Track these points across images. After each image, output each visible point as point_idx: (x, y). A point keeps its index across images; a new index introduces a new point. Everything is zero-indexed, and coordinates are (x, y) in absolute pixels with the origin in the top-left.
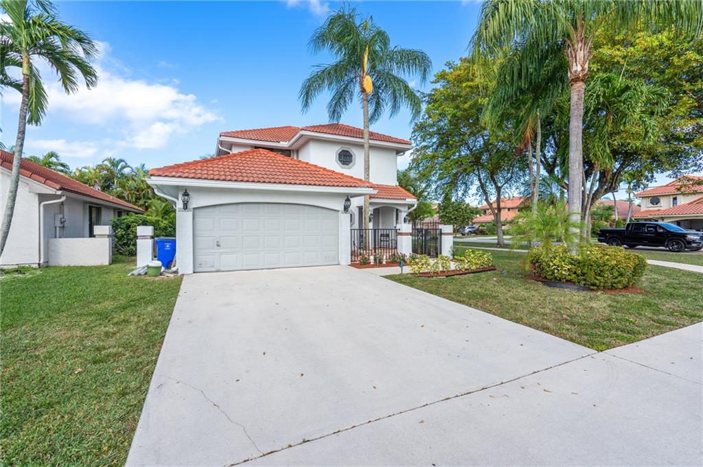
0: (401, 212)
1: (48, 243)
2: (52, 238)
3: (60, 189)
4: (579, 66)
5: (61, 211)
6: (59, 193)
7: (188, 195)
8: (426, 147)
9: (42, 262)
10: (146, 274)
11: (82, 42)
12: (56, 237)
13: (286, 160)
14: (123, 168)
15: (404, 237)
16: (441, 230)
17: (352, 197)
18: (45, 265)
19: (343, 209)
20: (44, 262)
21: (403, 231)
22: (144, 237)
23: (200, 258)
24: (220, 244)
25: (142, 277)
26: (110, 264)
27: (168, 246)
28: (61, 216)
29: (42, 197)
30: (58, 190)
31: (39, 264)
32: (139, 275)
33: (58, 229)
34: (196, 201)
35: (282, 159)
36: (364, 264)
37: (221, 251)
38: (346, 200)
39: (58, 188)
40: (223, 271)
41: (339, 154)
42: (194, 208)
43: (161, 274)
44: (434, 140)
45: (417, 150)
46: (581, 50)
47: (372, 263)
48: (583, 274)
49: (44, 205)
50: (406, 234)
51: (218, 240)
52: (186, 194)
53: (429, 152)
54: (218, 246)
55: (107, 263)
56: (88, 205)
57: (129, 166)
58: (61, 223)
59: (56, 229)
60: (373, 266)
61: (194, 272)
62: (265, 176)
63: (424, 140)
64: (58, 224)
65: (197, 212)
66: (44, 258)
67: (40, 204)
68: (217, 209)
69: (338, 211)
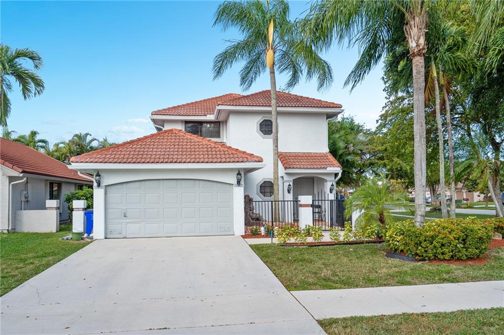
0: (326, 181)
1: (15, 214)
2: (18, 210)
3: (22, 172)
4: (414, 42)
5: (26, 189)
6: (21, 175)
7: (100, 176)
9: (10, 229)
10: (72, 239)
11: (34, 59)
12: (21, 210)
13: (192, 138)
18: (13, 231)
19: (236, 183)
20: (12, 229)
22: (78, 209)
23: (111, 227)
24: (127, 215)
25: (69, 241)
26: (57, 232)
28: (26, 192)
29: (11, 179)
30: (20, 173)
31: (8, 230)
32: (68, 239)
33: (23, 202)
34: (107, 180)
35: (189, 137)
37: (128, 221)
38: (237, 175)
39: (20, 171)
40: (128, 238)
41: (260, 124)
42: (106, 186)
43: (82, 239)
46: (415, 27)
47: (263, 234)
49: (13, 185)
50: (307, 205)
51: (125, 212)
52: (98, 175)
54: (125, 216)
55: (54, 231)
56: (49, 182)
57: (95, 139)
58: (26, 198)
59: (21, 203)
61: (106, 238)
64: (23, 199)
65: (108, 188)
66: (12, 226)
67: (9, 184)
68: (124, 185)
69: (233, 184)
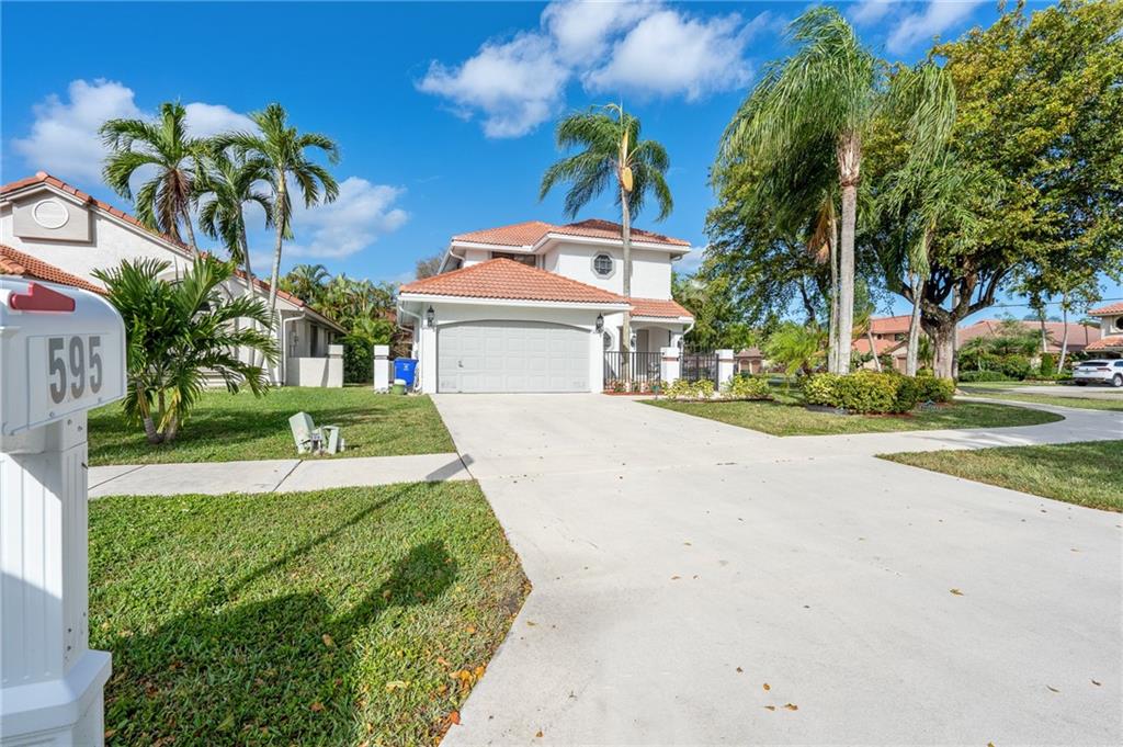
0: (675, 333)
3: (303, 306)
4: (847, 169)
5: (294, 329)
6: (302, 309)
7: (433, 312)
8: (725, 244)
9: (285, 381)
10: (391, 392)
12: (291, 357)
14: (321, 276)
15: (669, 363)
16: (718, 355)
17: (605, 314)
19: (596, 328)
21: (668, 355)
22: (381, 357)
23: (443, 379)
24: (463, 364)
25: (390, 395)
26: (344, 386)
27: (406, 367)
28: (295, 334)
30: (301, 307)
32: (385, 393)
33: (292, 347)
34: (442, 318)
36: (619, 390)
37: (463, 371)
38: (597, 318)
39: (300, 304)
41: (596, 261)
42: (438, 326)
44: (738, 233)
45: (713, 248)
47: (627, 390)
48: (842, 396)
49: (286, 322)
50: (672, 359)
51: (461, 360)
52: (431, 311)
53: (729, 251)
54: (461, 366)
55: (340, 385)
56: (309, 323)
58: (295, 342)
60: (628, 394)
61: (437, 392)
62: (509, 291)
63: (723, 234)
64: (293, 343)
65: (441, 329)
69: (589, 330)
